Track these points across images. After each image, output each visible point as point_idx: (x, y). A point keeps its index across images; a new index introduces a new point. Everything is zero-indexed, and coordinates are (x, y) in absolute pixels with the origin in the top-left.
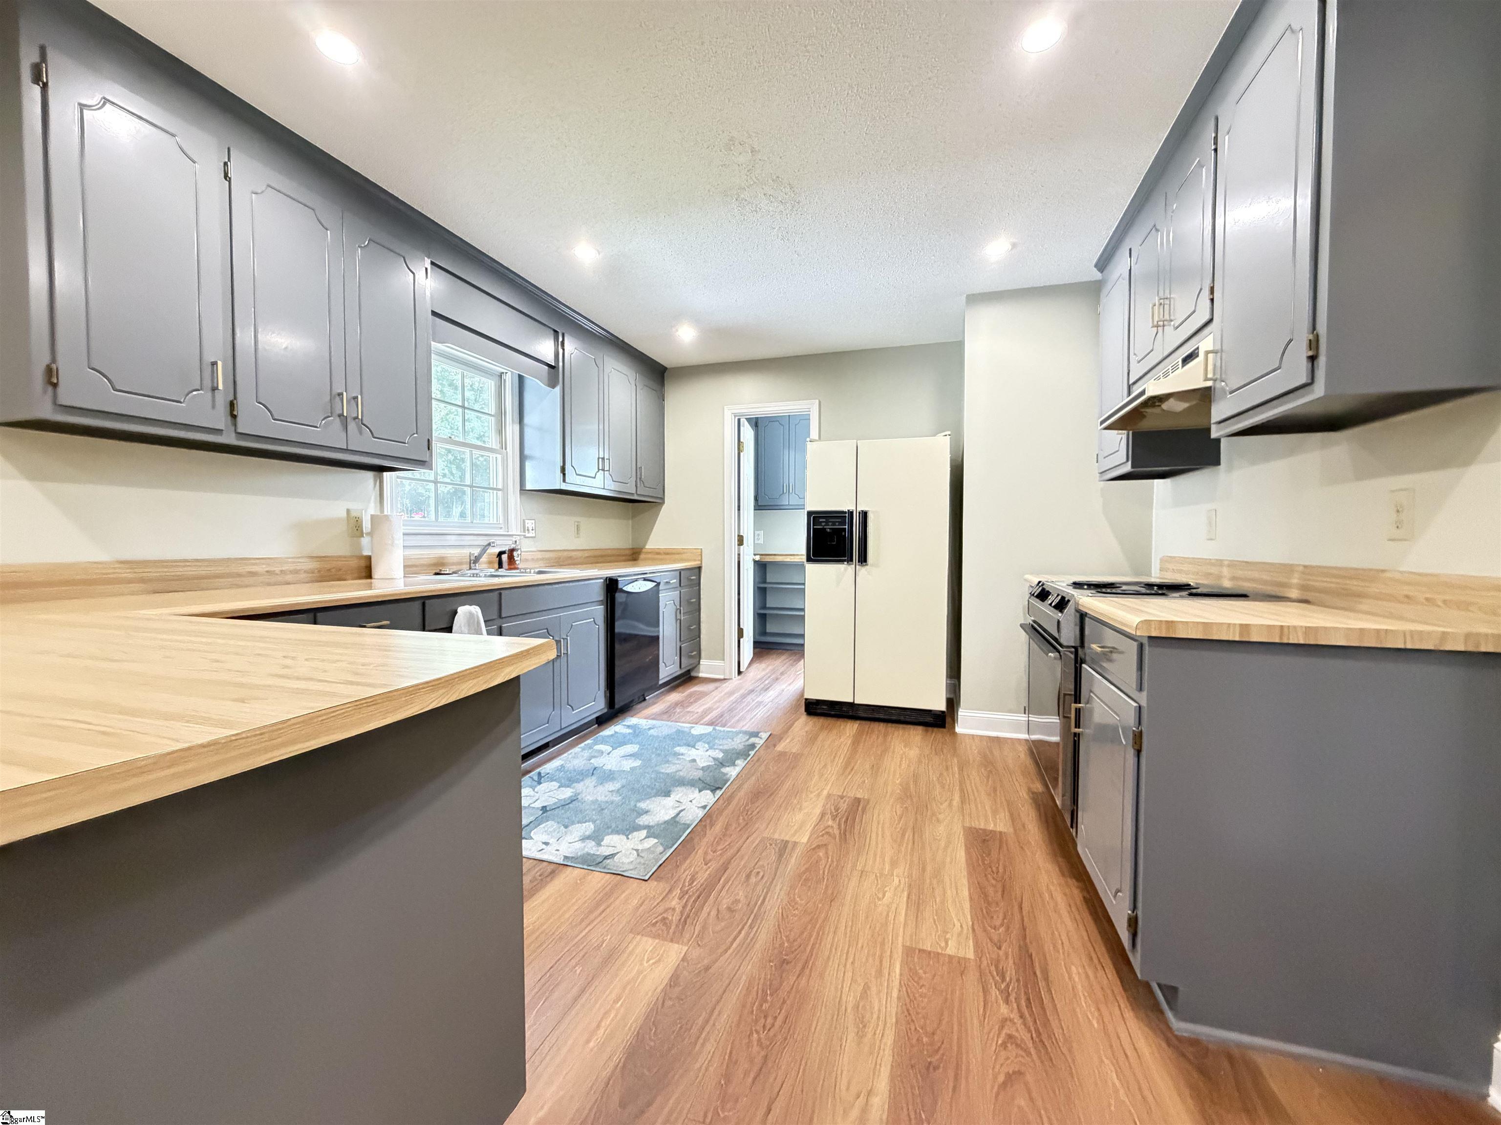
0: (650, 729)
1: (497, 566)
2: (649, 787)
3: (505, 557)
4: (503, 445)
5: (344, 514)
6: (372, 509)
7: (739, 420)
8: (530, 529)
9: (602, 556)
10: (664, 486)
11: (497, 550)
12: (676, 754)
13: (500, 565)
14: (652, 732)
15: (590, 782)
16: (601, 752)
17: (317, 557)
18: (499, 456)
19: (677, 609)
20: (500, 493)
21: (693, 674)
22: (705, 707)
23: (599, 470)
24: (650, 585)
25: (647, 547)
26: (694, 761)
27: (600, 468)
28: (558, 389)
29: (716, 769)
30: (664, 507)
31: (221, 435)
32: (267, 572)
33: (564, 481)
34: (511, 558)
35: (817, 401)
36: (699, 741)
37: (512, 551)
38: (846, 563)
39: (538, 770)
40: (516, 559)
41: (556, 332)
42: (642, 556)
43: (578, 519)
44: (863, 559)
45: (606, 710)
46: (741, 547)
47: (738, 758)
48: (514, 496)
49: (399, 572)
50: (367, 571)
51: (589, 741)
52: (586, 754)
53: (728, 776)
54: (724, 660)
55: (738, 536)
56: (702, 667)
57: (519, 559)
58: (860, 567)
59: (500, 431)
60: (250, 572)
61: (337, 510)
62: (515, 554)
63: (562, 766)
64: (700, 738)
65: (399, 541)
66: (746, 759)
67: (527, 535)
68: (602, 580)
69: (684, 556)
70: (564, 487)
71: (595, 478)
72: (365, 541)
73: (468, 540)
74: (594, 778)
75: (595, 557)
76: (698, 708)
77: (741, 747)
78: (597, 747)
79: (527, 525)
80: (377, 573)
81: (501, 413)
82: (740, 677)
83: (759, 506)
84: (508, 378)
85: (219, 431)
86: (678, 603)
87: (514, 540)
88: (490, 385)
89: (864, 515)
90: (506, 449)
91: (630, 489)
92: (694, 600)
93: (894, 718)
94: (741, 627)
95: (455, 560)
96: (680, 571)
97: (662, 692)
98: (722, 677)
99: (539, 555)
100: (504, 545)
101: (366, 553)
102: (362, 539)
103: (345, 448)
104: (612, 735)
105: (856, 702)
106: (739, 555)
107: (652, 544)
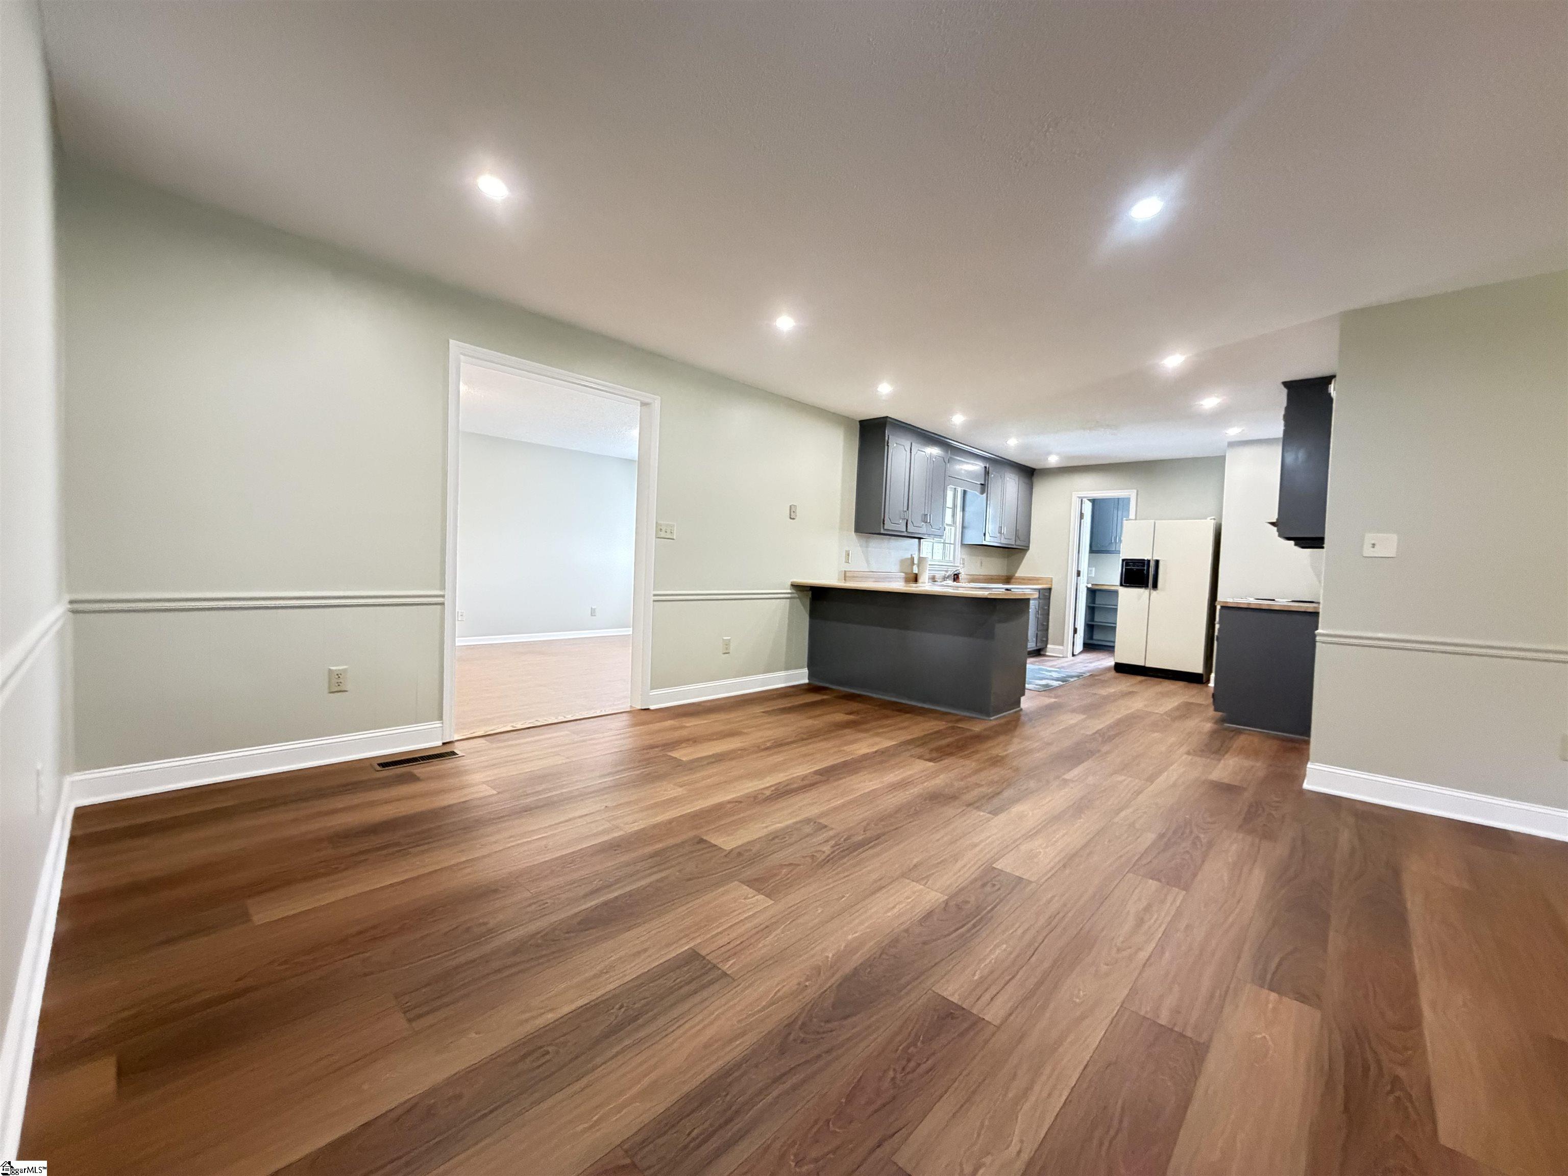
6: (917, 554)
7: (1082, 501)
8: (963, 563)
9: (992, 579)
10: (1029, 540)
19: (1038, 611)
21: (1043, 652)
22: (1053, 664)
23: (1000, 533)
25: (1016, 575)
28: (985, 495)
30: (1028, 554)
33: (985, 540)
35: (1135, 491)
37: (958, 574)
38: (1144, 588)
40: (959, 579)
41: (985, 468)
42: (1013, 580)
43: (983, 559)
44: (1155, 586)
46: (1079, 578)
48: (959, 547)
49: (926, 580)
54: (1063, 645)
55: (1077, 571)
56: (1048, 649)
58: (1153, 591)
62: (959, 577)
65: (927, 568)
66: (1078, 678)
67: (962, 566)
69: (1040, 582)
70: (984, 543)
71: (998, 537)
75: (988, 579)
79: (961, 561)
81: (954, 507)
82: (1073, 658)
83: (1092, 551)
84: (959, 490)
85: (903, 532)
86: (1037, 608)
87: (958, 568)
89: (1157, 562)
90: (956, 524)
91: (1012, 542)
92: (1046, 608)
93: (1170, 676)
94: (1076, 627)
96: (1039, 590)
98: (1061, 656)
99: (966, 577)
101: (915, 572)
102: (914, 566)
105: (1147, 665)
106: (1077, 584)
107: (1019, 574)
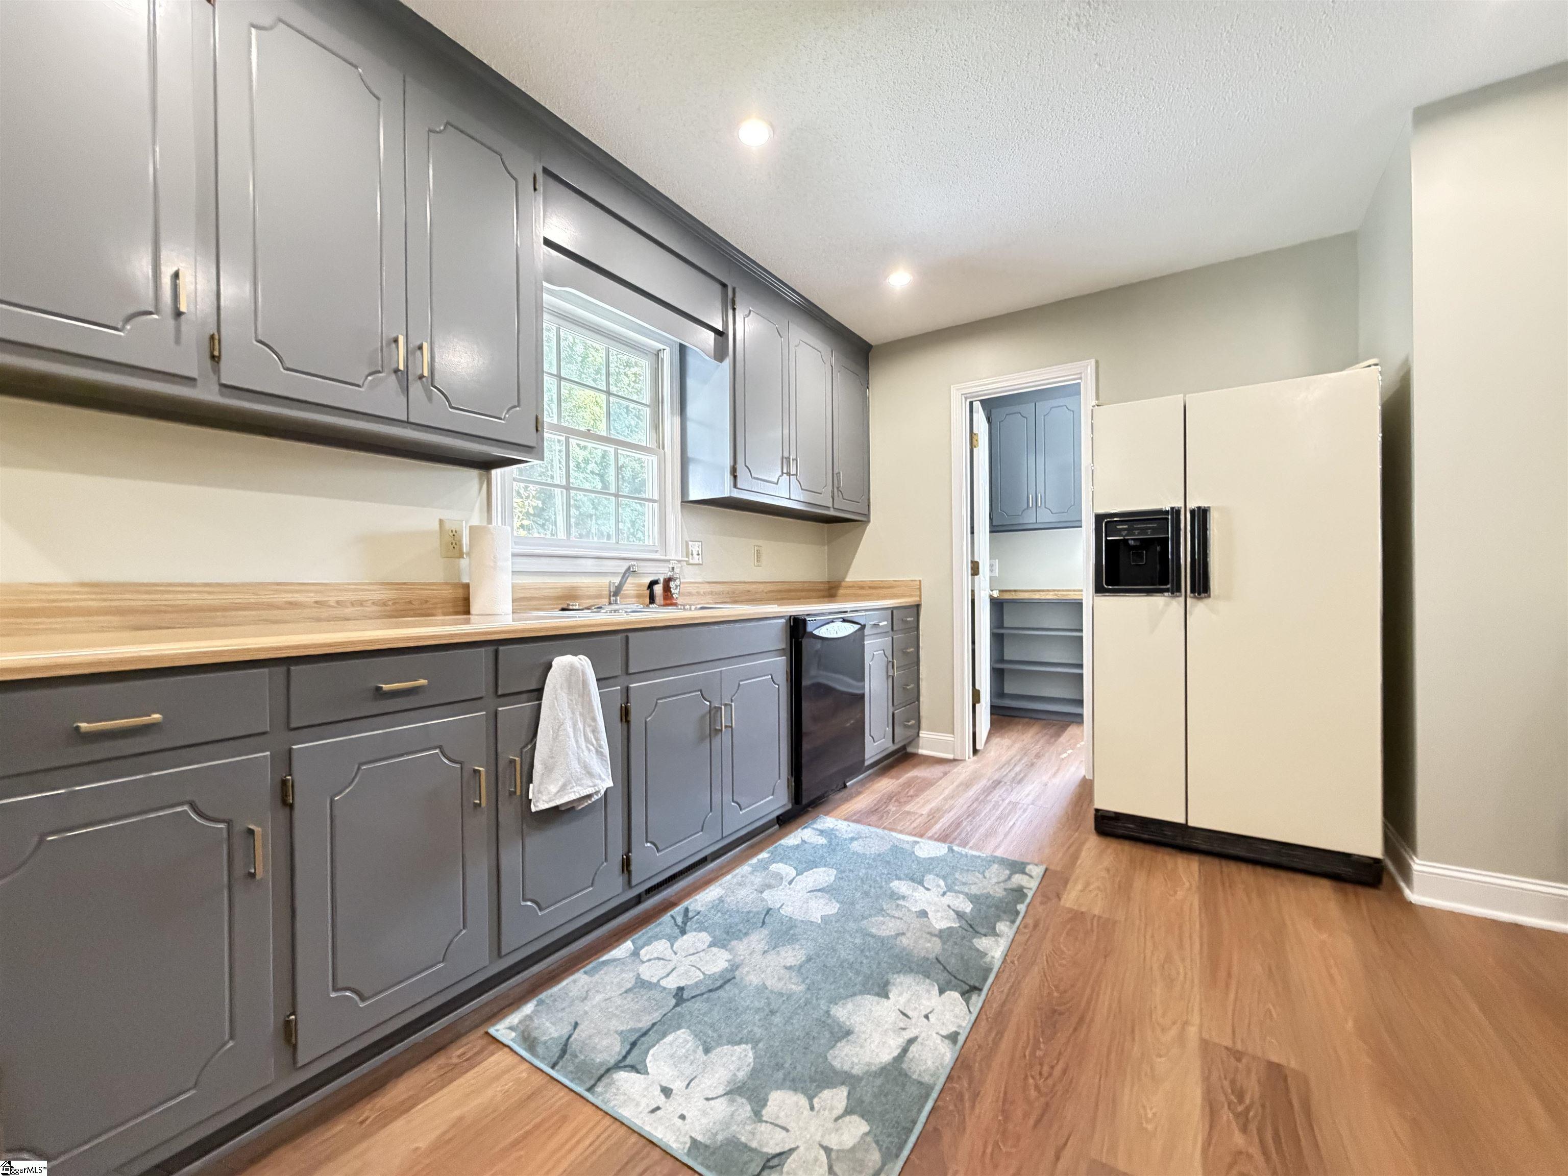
0: (852, 839)
1: (647, 600)
2: (851, 966)
3: (658, 589)
4: (661, 445)
5: (436, 526)
7: (971, 404)
8: (695, 553)
9: (790, 591)
10: (869, 500)
11: (647, 581)
12: (895, 896)
13: (652, 599)
14: (856, 846)
15: (757, 940)
16: (779, 877)
17: (388, 584)
18: (655, 459)
19: (888, 662)
20: (656, 505)
21: (910, 750)
22: (933, 805)
23: (783, 473)
24: (849, 629)
25: (847, 580)
26: (924, 914)
27: (785, 471)
28: (728, 362)
29: (963, 938)
30: (870, 528)
31: (194, 386)
32: (316, 602)
33: (735, 486)
34: (667, 589)
35: (1093, 362)
36: (929, 871)
37: (668, 581)
38: (1166, 594)
39: (685, 904)
40: (673, 591)
41: (724, 286)
42: (841, 591)
43: (760, 542)
44: (1200, 586)
45: (789, 806)
46: (976, 577)
47: (999, 918)
48: (674, 509)
49: (506, 606)
50: (463, 606)
51: (764, 855)
52: (758, 879)
53: (988, 959)
54: (953, 734)
55: (972, 562)
56: (921, 741)
57: (677, 591)
58: (1194, 600)
59: (657, 425)
60: (291, 603)
61: (426, 520)
62: (672, 584)
63: (721, 900)
64: (930, 865)
65: (507, 564)
66: (1013, 922)
67: (691, 561)
68: (783, 621)
69: (895, 591)
70: (737, 494)
71: (777, 483)
72: (464, 562)
73: (610, 566)
74: (765, 932)
75: (780, 591)
76: (922, 806)
77: (999, 892)
78: (774, 867)
79: (690, 548)
80: (476, 607)
81: (657, 401)
82: (975, 758)
83: (995, 529)
84: (666, 356)
85: (190, 381)
86: (889, 653)
87: (671, 566)
88: (644, 366)
89: (1201, 516)
90: (663, 448)
91: (825, 503)
92: (912, 649)
93: (1267, 858)
94: (977, 687)
95: (593, 592)
96: (892, 610)
97: (869, 775)
98: (951, 756)
99: (708, 588)
100: (660, 573)
101: (465, 580)
102: (462, 560)
103: (405, 419)
104: (798, 846)
105: (1191, 824)
106: (973, 591)
107: (854, 576)
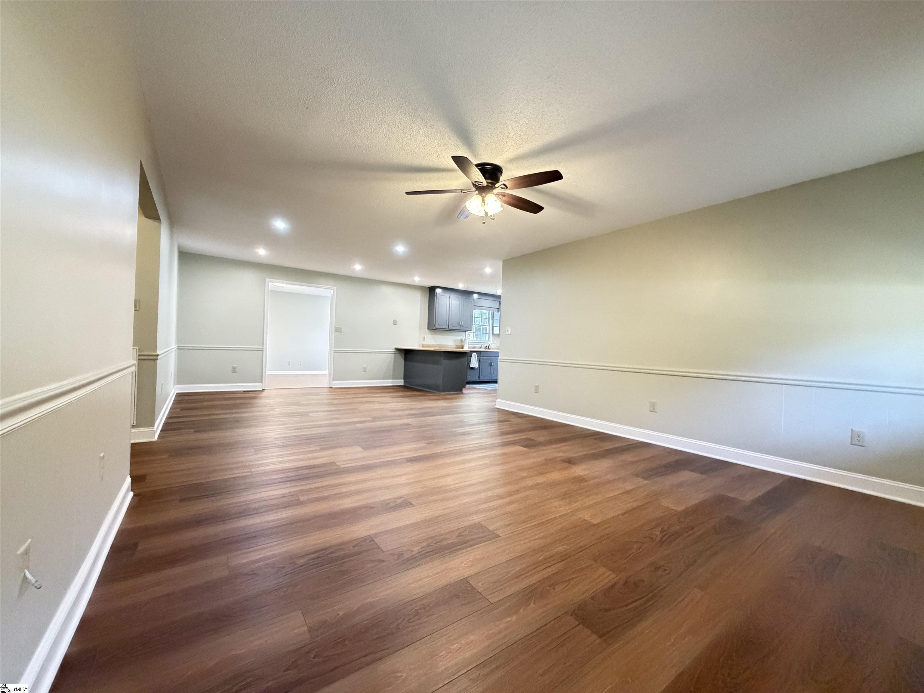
3: (487, 347)
4: (489, 325)
6: (464, 338)
11: (485, 346)
13: (486, 349)
20: (488, 334)
28: (499, 313)
48: (491, 335)
49: (467, 348)
50: (463, 347)
57: (490, 348)
59: (489, 322)
61: (459, 338)
67: (493, 343)
72: (463, 342)
73: (481, 343)
81: (489, 318)
95: (477, 347)
100: (488, 345)
101: (463, 344)
103: (461, 328)
